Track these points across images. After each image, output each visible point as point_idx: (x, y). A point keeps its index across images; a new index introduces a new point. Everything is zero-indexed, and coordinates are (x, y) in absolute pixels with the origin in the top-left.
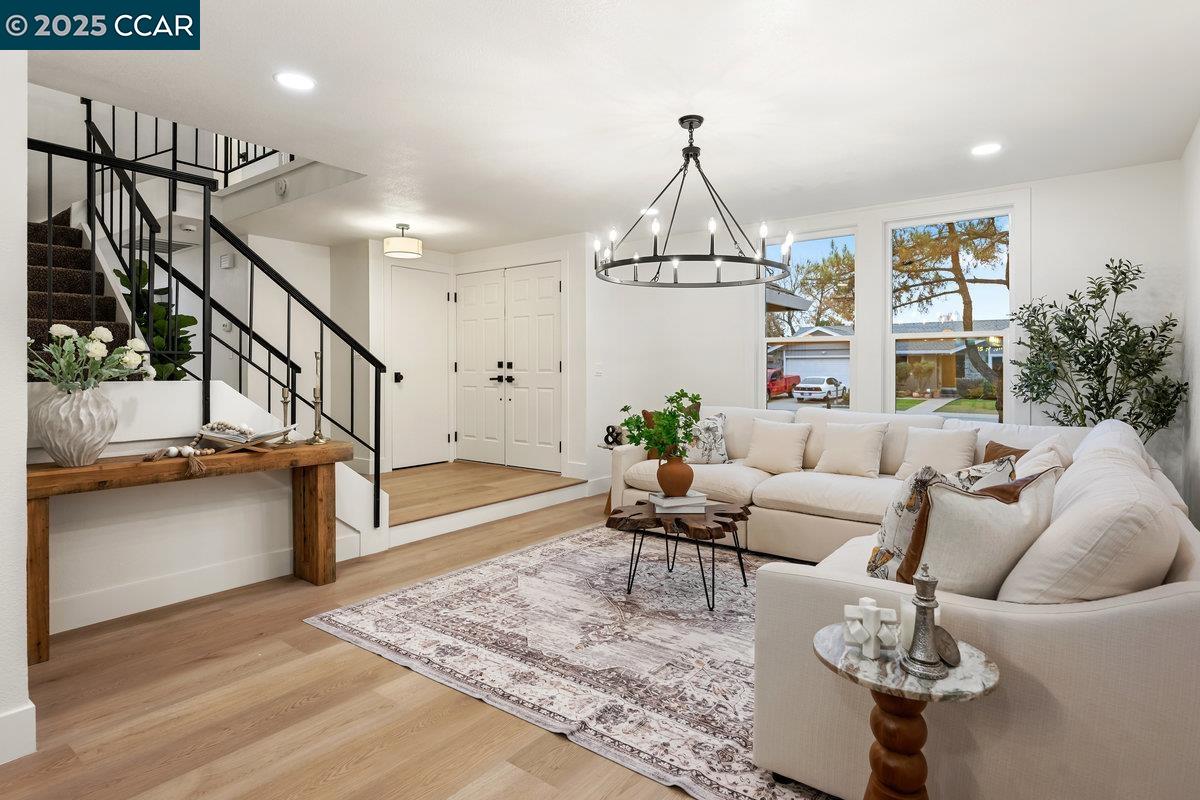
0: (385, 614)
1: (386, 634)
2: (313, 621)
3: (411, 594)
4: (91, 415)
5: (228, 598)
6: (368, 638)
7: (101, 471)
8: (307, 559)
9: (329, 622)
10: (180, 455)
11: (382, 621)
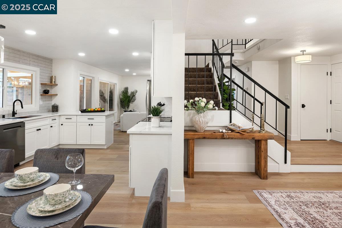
0: (280, 199)
1: (278, 207)
2: (255, 192)
3: (293, 194)
4: (202, 120)
5: (235, 175)
6: (271, 206)
7: (204, 134)
8: (259, 169)
9: (260, 194)
10: (222, 132)
11: (278, 201)
